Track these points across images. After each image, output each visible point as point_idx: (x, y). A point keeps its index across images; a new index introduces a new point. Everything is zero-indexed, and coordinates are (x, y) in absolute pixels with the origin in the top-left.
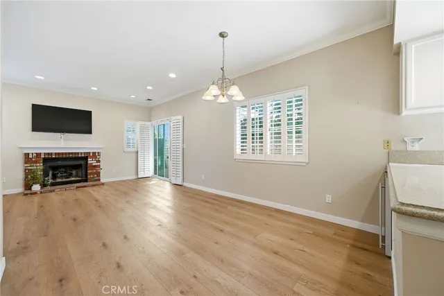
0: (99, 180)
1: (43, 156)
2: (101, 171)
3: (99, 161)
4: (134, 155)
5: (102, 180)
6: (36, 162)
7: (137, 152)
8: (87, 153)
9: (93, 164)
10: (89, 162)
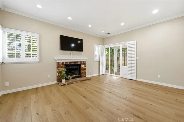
0: (86, 76)
1: (65, 64)
2: (86, 72)
3: (85, 66)
4: (98, 63)
5: (87, 76)
6: (62, 67)
7: (99, 61)
8: (81, 62)
9: (84, 68)
10: (82, 67)
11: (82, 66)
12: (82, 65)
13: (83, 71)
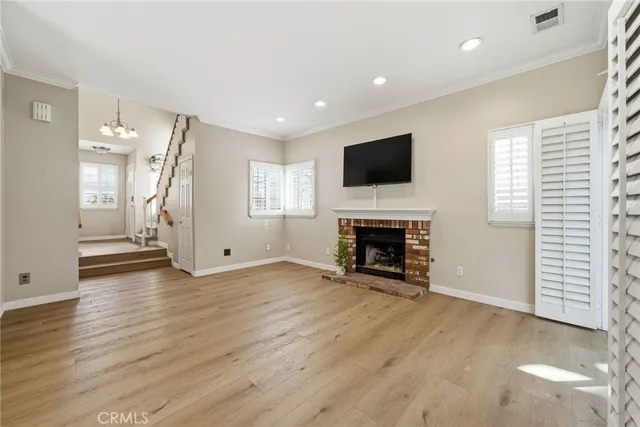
0: (427, 285)
7: (533, 227)
8: (406, 222)
9: (414, 247)
10: (407, 241)
11: (411, 241)
12: (407, 236)
13: (412, 258)
